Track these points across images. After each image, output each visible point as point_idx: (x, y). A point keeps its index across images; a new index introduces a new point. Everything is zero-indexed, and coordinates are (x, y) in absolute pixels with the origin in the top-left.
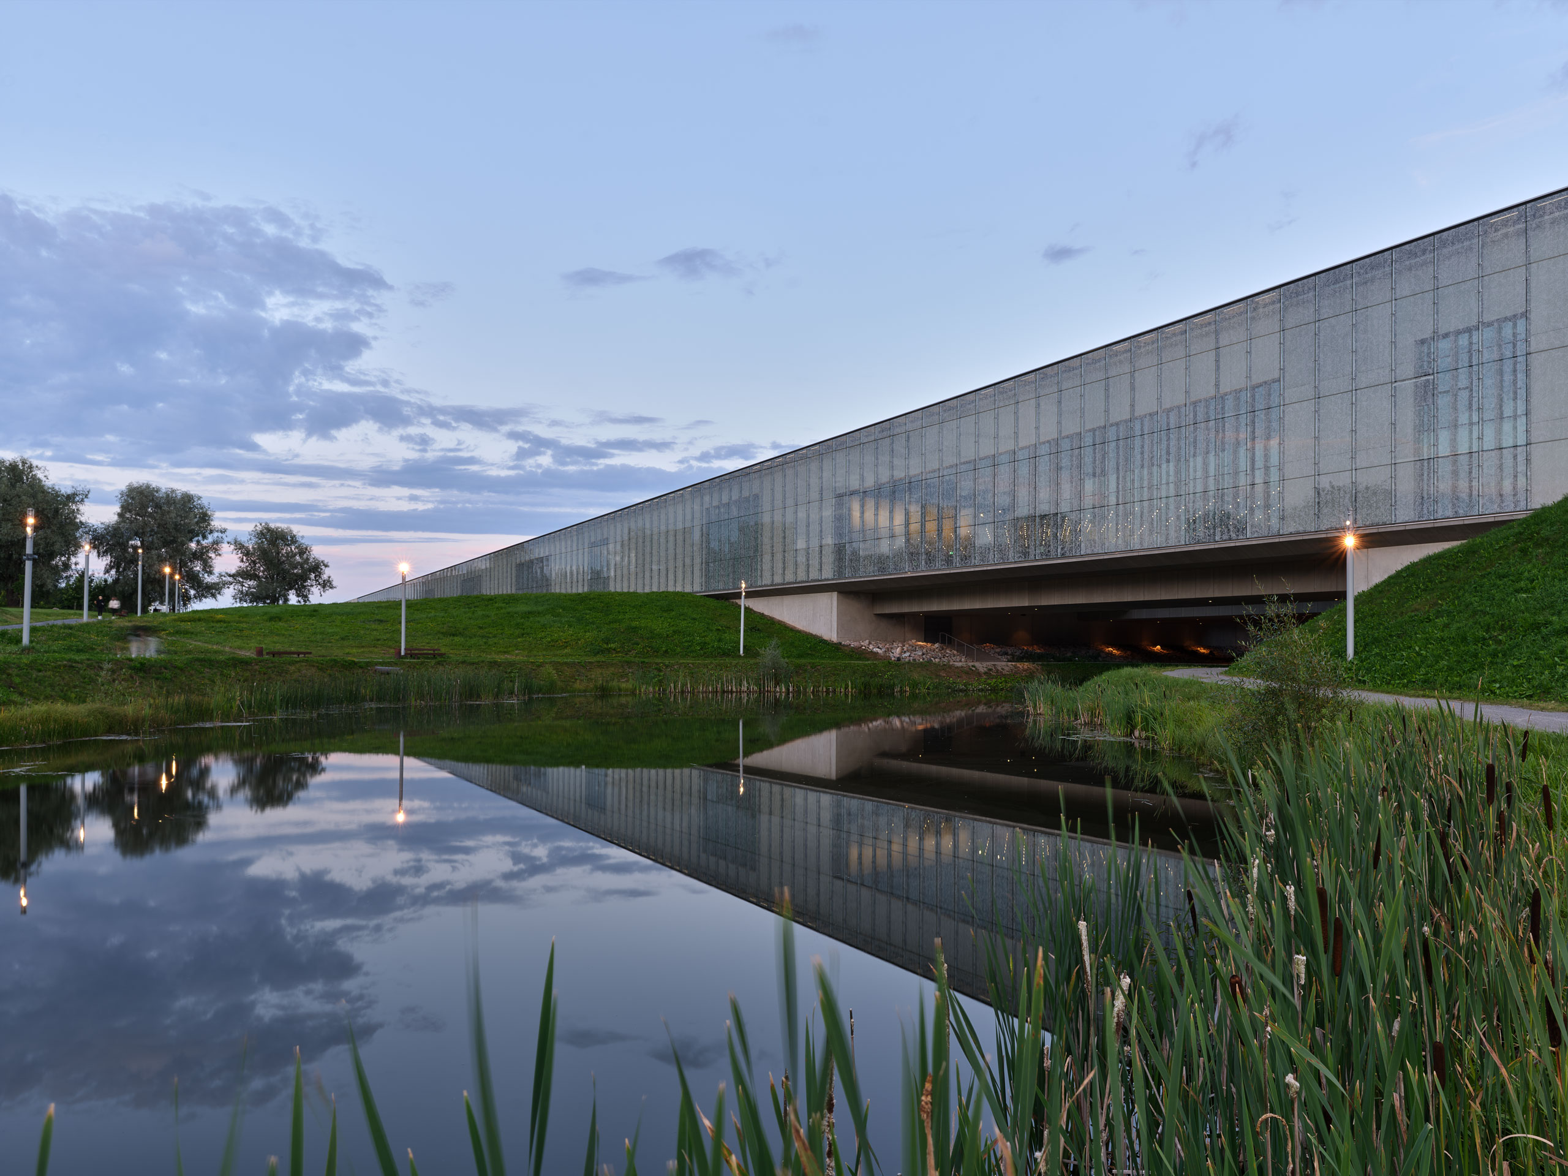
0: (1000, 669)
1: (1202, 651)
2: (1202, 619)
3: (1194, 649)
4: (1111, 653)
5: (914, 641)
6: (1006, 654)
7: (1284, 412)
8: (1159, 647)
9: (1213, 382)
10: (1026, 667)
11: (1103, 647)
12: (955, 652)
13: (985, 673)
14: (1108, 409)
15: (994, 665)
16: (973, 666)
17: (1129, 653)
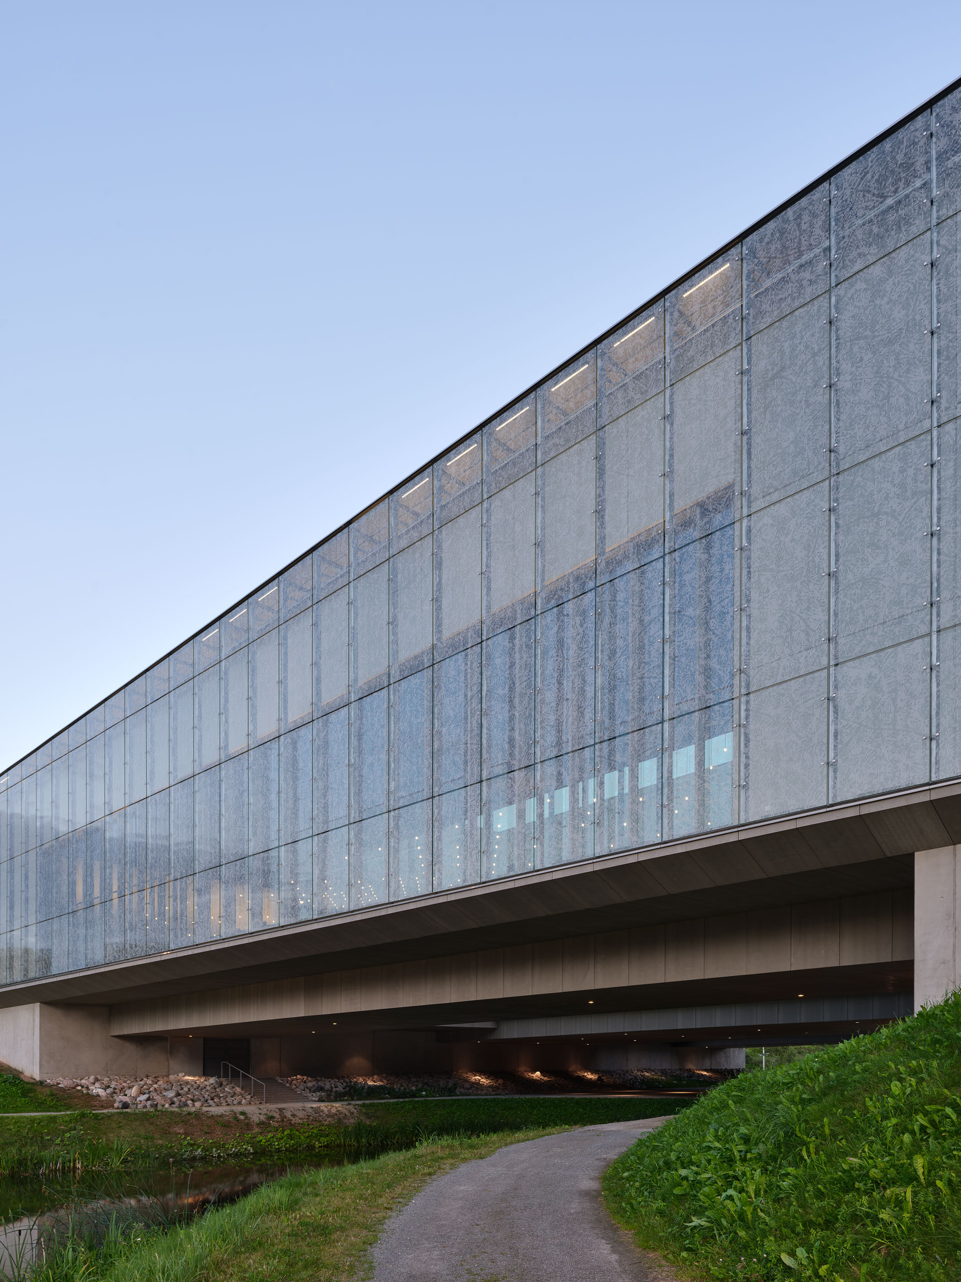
0: (288, 1115)
1: (590, 1076)
2: (590, 1038)
3: (581, 1074)
4: (478, 1083)
5: (181, 1075)
6: (321, 1089)
7: (749, 531)
8: (538, 1073)
9: (591, 505)
10: (334, 1111)
11: (469, 1075)
12: (238, 1090)
13: (261, 1124)
14: (395, 617)
15: (281, 1110)
16: (243, 1113)
17: (501, 1081)
